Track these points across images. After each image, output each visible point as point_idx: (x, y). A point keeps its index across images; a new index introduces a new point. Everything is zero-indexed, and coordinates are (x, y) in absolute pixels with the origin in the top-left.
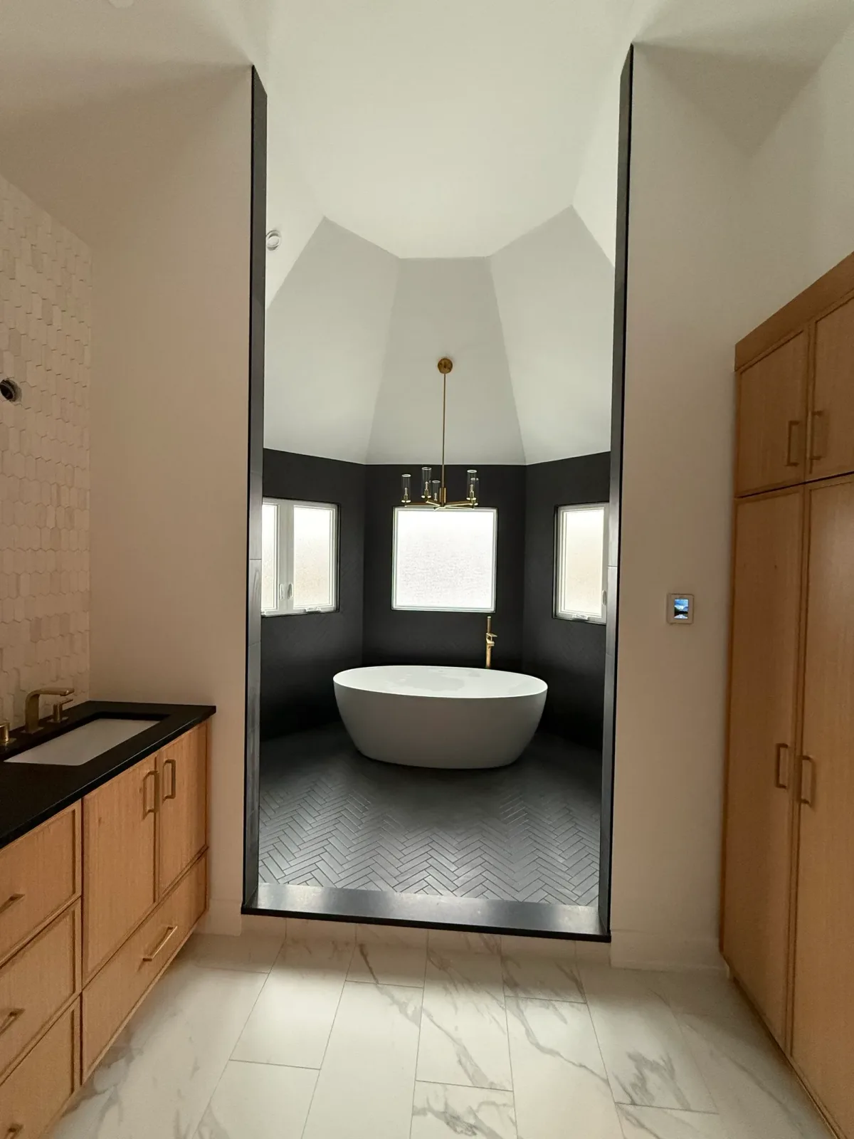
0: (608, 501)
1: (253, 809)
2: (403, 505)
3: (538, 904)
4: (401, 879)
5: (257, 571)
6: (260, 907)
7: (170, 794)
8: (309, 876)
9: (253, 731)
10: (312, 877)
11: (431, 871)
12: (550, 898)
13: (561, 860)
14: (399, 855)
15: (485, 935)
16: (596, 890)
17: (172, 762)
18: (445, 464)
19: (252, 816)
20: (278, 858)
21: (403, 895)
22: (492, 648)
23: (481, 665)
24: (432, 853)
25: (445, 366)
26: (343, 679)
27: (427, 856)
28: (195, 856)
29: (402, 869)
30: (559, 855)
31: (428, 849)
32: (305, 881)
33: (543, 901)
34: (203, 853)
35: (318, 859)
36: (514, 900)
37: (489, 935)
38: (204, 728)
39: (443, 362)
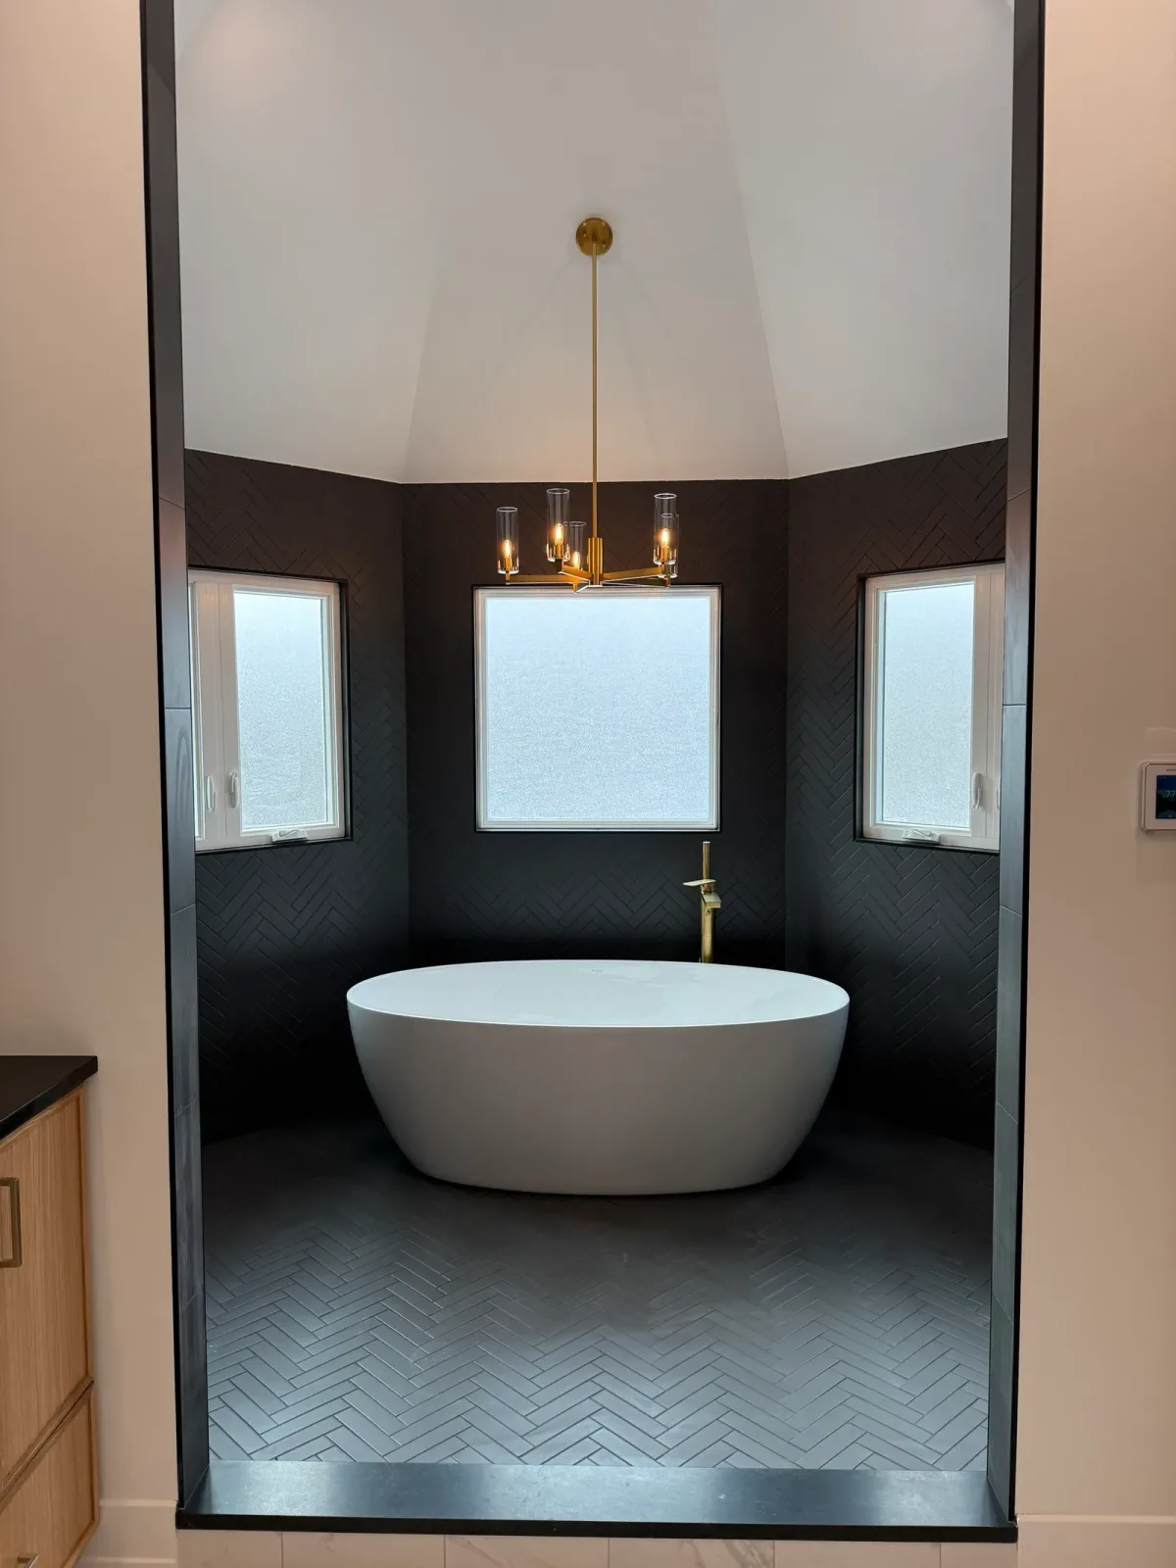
0: (1002, 560)
1: (192, 1291)
2: (498, 582)
3: (854, 1472)
4: (537, 1439)
5: (182, 734)
6: (219, 1512)
7: (10, 1257)
8: (323, 1443)
9: (187, 1112)
10: (329, 1444)
11: (603, 1418)
12: (874, 1461)
13: (897, 1383)
14: (528, 1389)
15: (738, 1544)
16: (980, 1438)
17: (12, 1183)
18: (599, 480)
19: (191, 1308)
20: (245, 1408)
21: (548, 1469)
22: (716, 914)
23: (688, 952)
24: (603, 1380)
25: (594, 236)
26: (372, 996)
27: (591, 1388)
28: (65, 1401)
29: (539, 1417)
30: (892, 1371)
31: (590, 1372)
32: (316, 1455)
33: (862, 1468)
34: (83, 1395)
35: (338, 1405)
36: (796, 1467)
37: (747, 1542)
38: (71, 1109)
39: (589, 231)
